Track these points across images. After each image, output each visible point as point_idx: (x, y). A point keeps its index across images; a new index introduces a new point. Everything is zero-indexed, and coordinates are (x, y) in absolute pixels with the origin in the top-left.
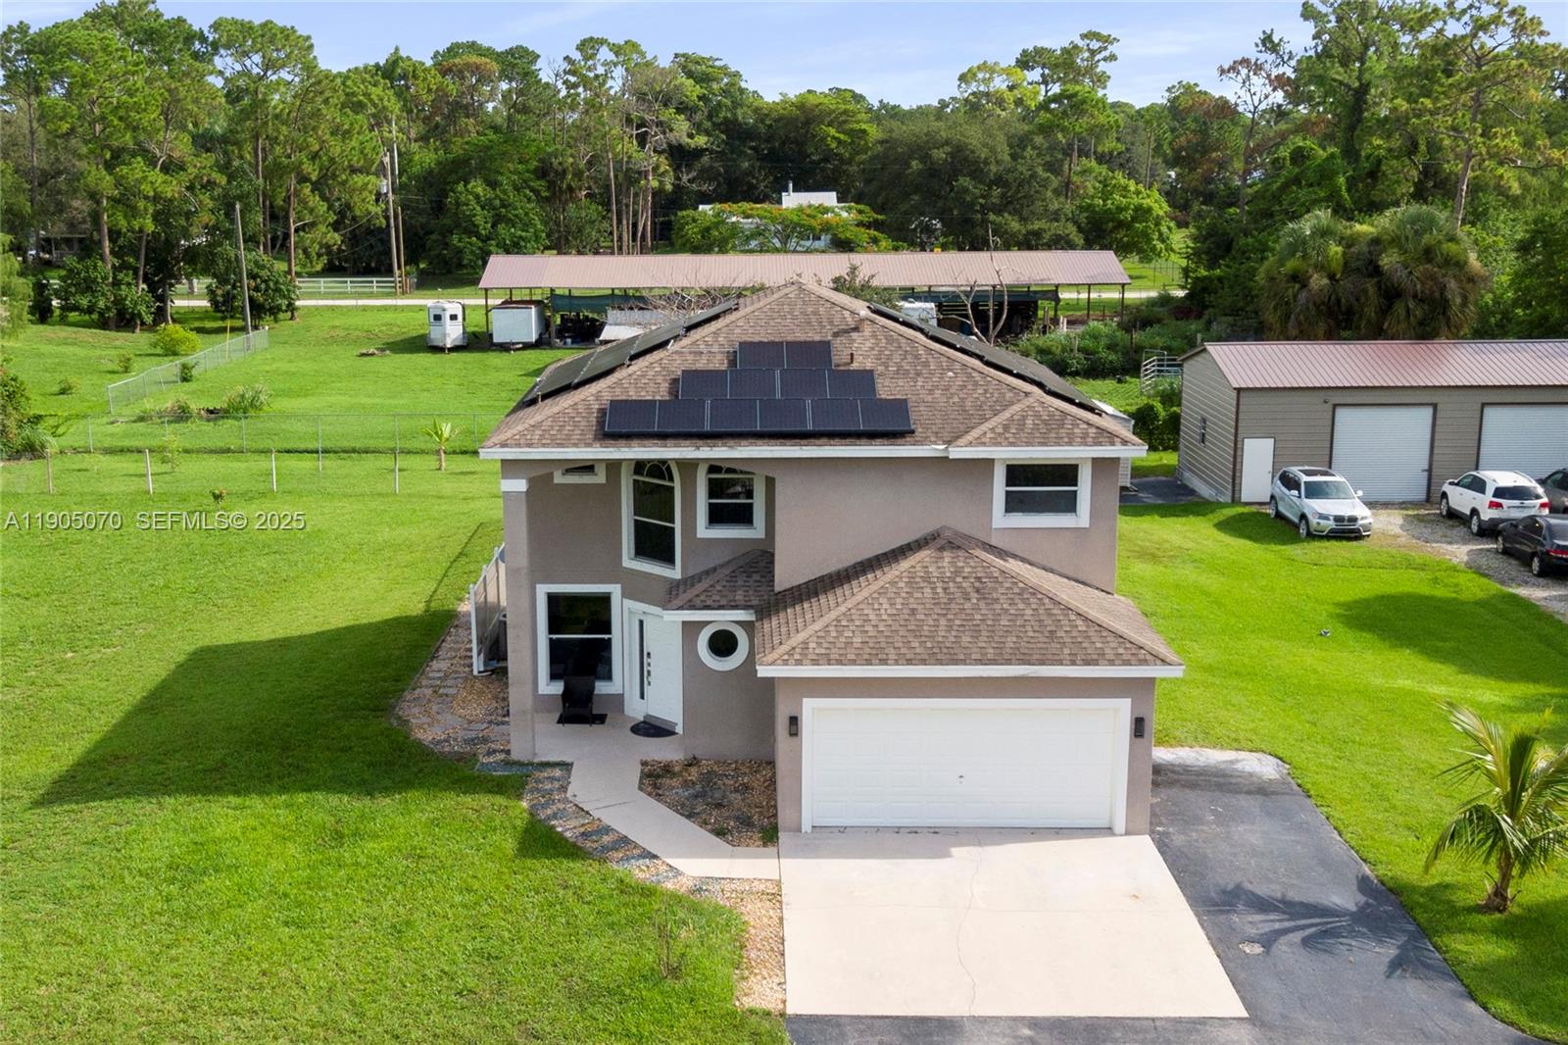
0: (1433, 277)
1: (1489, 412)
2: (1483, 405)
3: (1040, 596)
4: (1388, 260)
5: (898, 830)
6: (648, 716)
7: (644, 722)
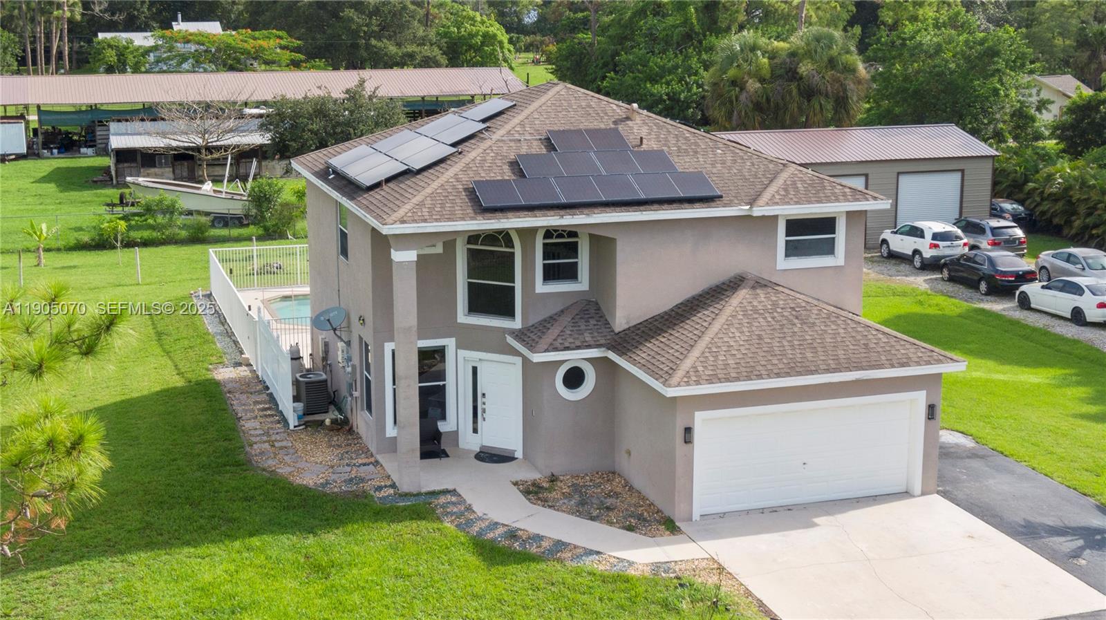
0: (838, 80)
1: (903, 179)
2: (899, 174)
3: (843, 319)
4: (805, 68)
5: (762, 511)
6: (483, 447)
7: (481, 452)
